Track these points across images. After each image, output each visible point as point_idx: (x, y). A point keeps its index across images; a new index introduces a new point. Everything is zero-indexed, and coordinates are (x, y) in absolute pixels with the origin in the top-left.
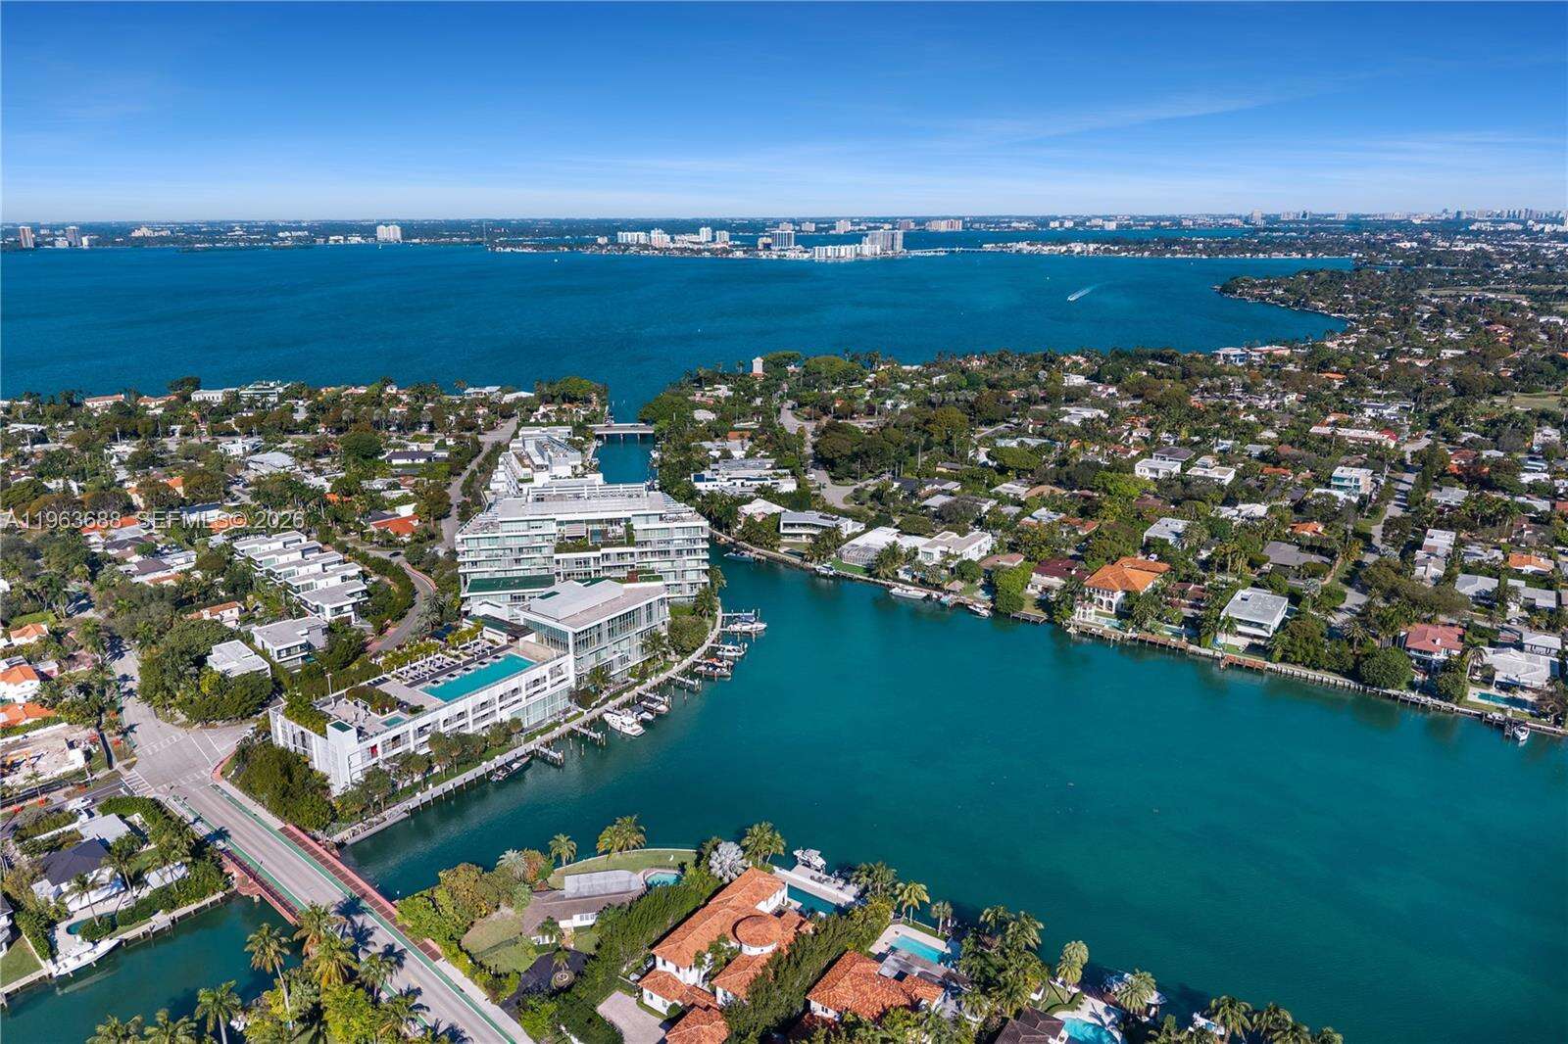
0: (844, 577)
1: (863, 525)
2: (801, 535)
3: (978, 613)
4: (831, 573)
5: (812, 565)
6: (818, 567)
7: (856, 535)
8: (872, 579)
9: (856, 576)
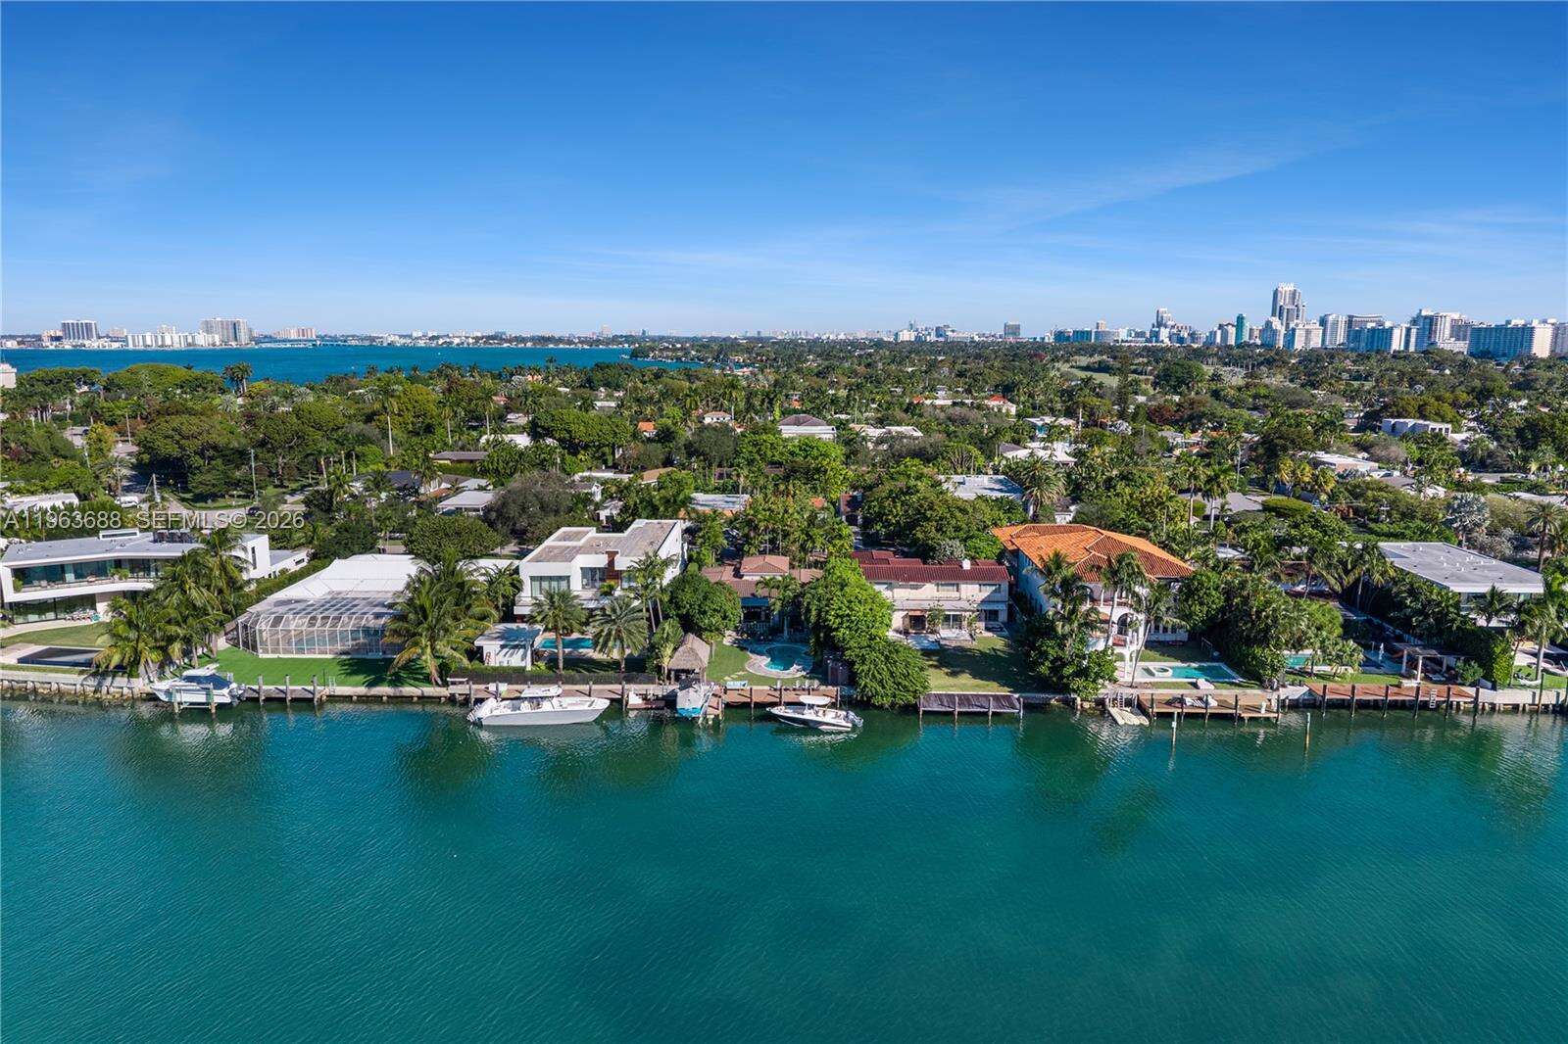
0: (277, 702)
1: (303, 554)
2: (89, 601)
3: (811, 727)
4: (222, 696)
5: (140, 685)
6: (161, 686)
7: (289, 579)
8: (384, 690)
9: (323, 691)
